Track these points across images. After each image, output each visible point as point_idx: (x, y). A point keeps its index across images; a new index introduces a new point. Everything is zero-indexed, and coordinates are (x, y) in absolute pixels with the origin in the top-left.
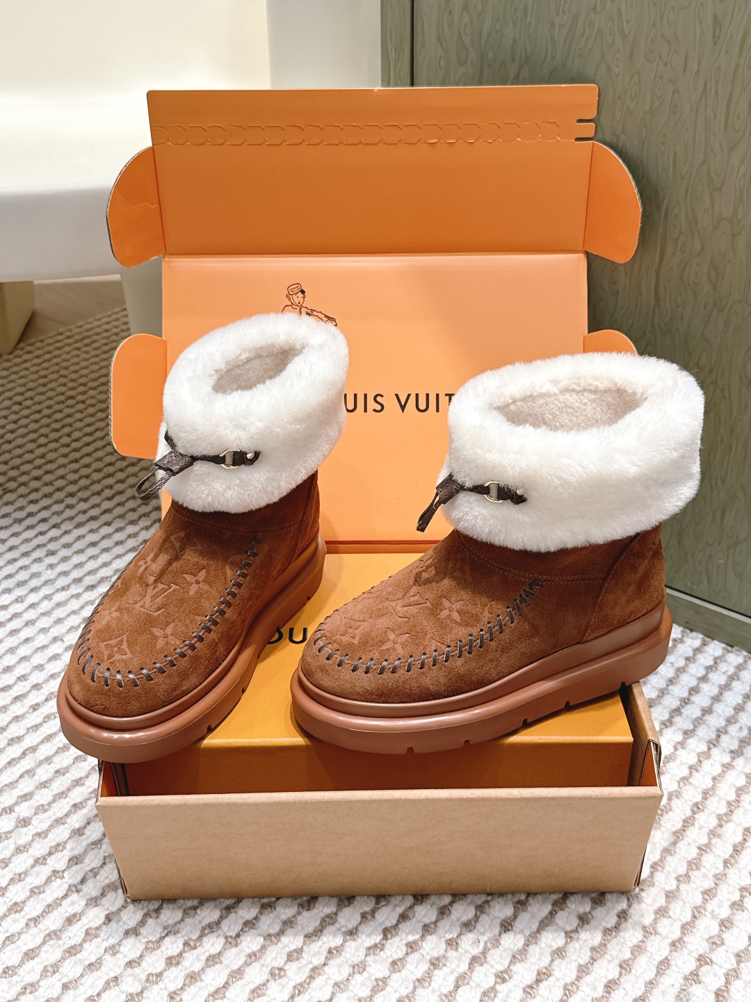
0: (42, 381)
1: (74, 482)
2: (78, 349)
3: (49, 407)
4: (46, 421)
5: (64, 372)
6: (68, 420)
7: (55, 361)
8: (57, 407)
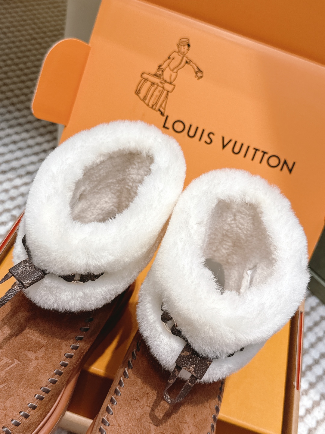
0: (22, 23)
1: (17, 96)
2: (49, 8)
3: (20, 41)
4: (15, 50)
5: (36, 21)
6: (28, 53)
7: (35, 12)
8: (25, 42)
